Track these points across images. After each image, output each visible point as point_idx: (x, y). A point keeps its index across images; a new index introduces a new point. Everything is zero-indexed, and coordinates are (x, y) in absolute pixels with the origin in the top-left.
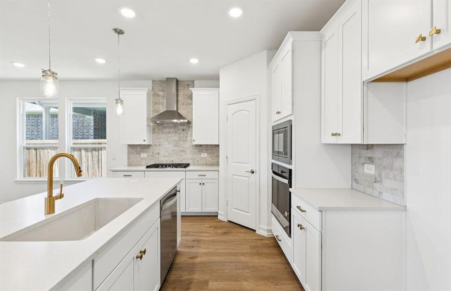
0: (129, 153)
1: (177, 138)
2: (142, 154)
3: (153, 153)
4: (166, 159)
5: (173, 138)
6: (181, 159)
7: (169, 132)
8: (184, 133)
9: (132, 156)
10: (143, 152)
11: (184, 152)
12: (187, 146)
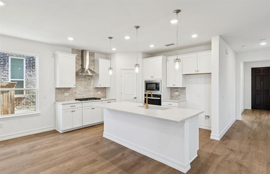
0: (56, 93)
1: (86, 84)
2: (65, 94)
3: (72, 93)
4: (80, 96)
5: (84, 84)
6: (88, 95)
7: (82, 80)
8: (89, 81)
9: (59, 95)
10: (66, 92)
11: (90, 91)
12: (91, 88)
